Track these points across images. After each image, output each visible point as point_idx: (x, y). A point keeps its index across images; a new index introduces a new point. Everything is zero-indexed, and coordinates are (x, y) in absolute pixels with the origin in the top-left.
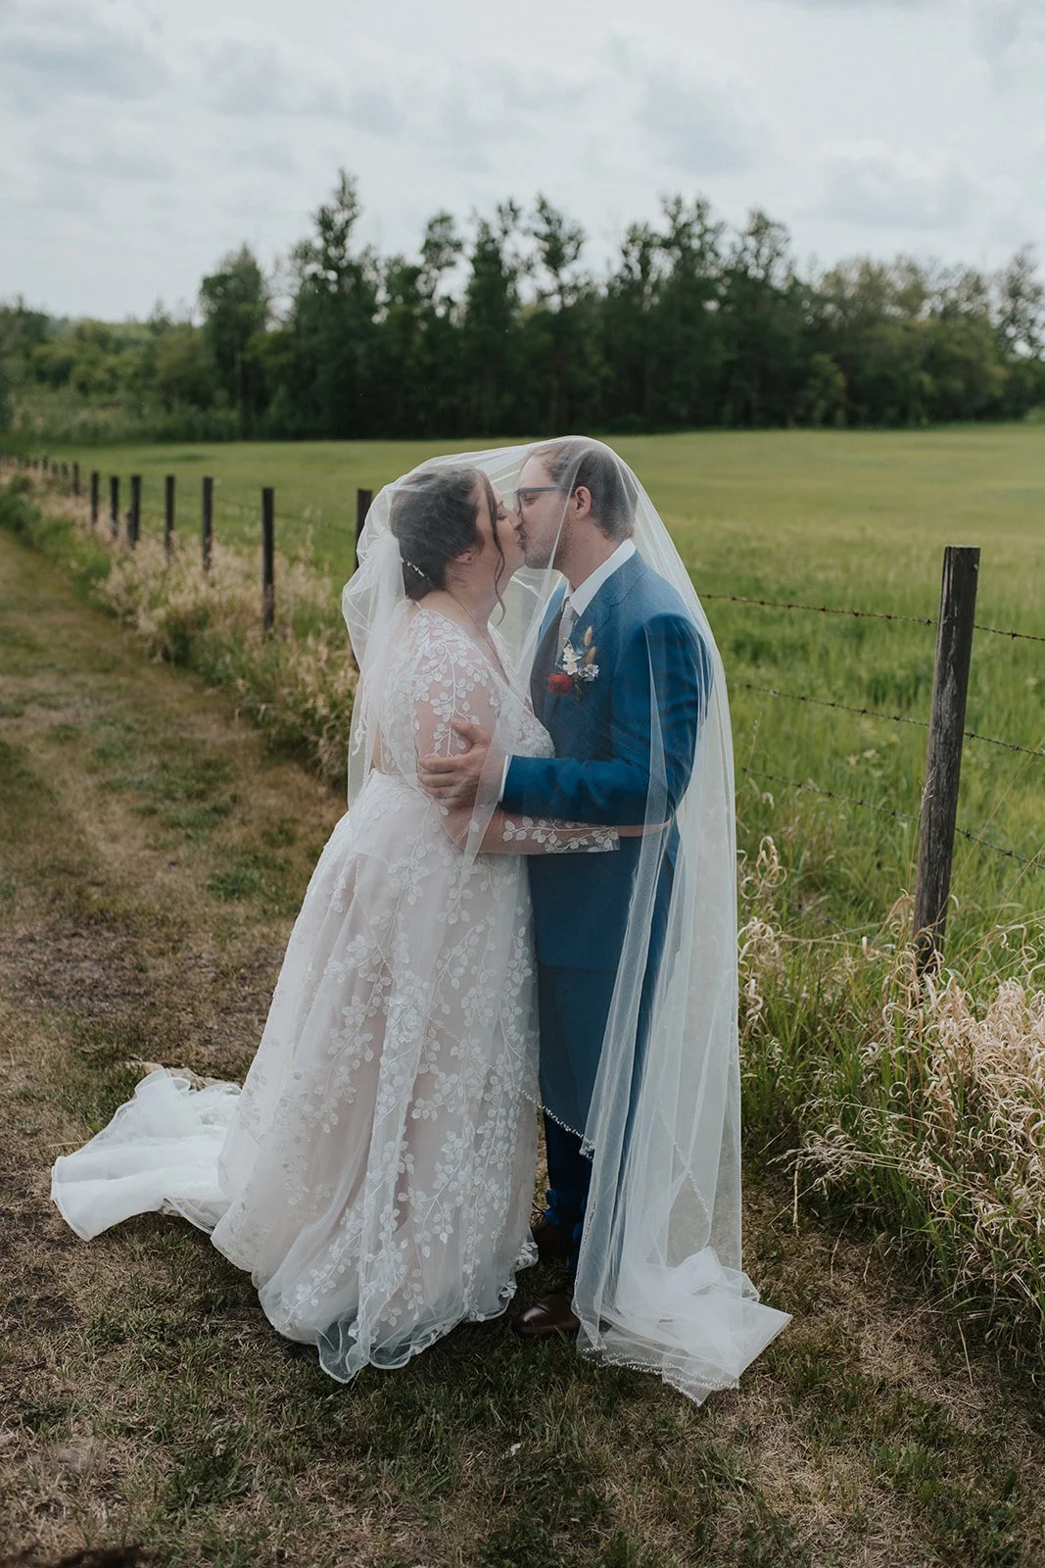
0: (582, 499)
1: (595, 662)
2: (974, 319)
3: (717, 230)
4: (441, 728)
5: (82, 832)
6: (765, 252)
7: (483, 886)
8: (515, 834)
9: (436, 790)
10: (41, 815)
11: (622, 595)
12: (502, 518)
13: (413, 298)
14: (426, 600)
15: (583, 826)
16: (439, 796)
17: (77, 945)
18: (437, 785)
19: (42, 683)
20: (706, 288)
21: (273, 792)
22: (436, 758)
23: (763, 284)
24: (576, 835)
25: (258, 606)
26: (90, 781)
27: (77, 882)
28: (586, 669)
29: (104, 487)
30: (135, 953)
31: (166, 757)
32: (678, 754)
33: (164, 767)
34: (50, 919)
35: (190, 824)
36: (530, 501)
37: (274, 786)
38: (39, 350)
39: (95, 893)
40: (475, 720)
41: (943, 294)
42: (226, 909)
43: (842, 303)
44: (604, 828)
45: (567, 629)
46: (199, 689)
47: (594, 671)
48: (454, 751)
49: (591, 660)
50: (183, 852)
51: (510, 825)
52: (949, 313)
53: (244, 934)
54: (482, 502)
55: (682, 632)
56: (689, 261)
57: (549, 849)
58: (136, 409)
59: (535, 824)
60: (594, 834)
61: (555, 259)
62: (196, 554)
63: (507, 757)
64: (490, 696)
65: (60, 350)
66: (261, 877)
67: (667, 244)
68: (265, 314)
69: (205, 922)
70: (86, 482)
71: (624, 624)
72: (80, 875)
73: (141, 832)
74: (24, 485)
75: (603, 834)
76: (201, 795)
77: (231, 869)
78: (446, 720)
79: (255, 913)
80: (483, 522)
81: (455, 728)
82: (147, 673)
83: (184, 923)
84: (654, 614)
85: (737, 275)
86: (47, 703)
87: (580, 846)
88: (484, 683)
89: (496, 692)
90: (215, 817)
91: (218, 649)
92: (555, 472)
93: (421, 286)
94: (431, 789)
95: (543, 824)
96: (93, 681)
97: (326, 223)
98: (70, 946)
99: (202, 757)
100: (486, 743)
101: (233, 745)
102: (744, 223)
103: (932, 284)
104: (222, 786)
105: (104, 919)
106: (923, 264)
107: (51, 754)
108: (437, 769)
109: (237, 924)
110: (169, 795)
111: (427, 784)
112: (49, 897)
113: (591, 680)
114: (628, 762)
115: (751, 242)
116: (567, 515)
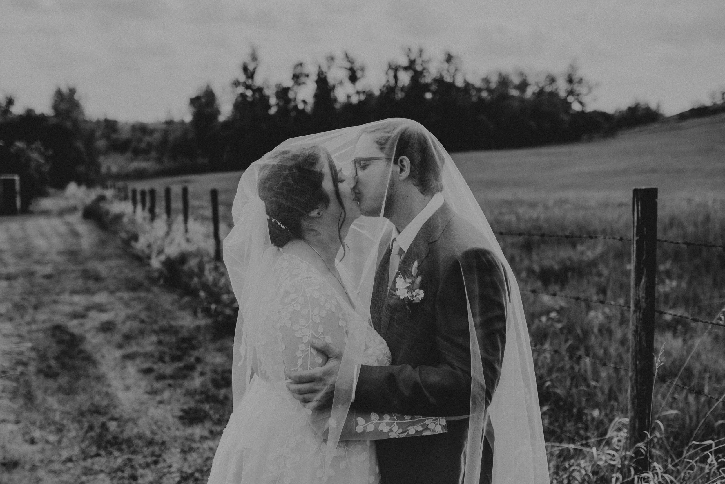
0: (403, 166)
1: (421, 288)
2: (553, 95)
3: (428, 61)
4: (302, 347)
5: (109, 386)
6: (452, 70)
7: (342, 465)
8: (365, 427)
9: (301, 397)
10: (88, 376)
11: (437, 235)
12: (342, 181)
13: (288, 101)
14: (288, 247)
15: (418, 418)
16: (306, 401)
17: (97, 463)
18: (301, 392)
19: (101, 298)
20: (426, 87)
21: (219, 354)
22: (301, 372)
23: (452, 85)
24: (413, 424)
25: (212, 251)
26: (118, 353)
27: (103, 419)
28: (414, 294)
29: (139, 197)
30: (132, 467)
31: (162, 337)
32: (491, 358)
33: (160, 342)
34: (83, 445)
35: (172, 377)
36: (364, 167)
37: (220, 350)
38: (114, 136)
39: (113, 426)
40: (329, 340)
41: (537, 83)
42: (189, 431)
43: (490, 91)
44: (435, 418)
45: (395, 262)
46: (182, 296)
47: (421, 295)
48: (313, 365)
49: (418, 286)
50: (166, 395)
51: (361, 420)
52: (541, 92)
53: (198, 448)
54: (326, 170)
55: (488, 261)
56: (417, 75)
57: (392, 435)
58: (159, 160)
59: (381, 418)
60: (427, 422)
61: (353, 78)
62: (181, 226)
63: (356, 366)
64: (338, 318)
65: (125, 135)
66: (211, 408)
67: (406, 69)
68: (217, 112)
69: (176, 441)
70: (130, 194)
71: (443, 256)
72: (106, 414)
73: (143, 383)
74: (102, 198)
75: (434, 421)
76: (178, 359)
77: (192, 404)
78: (305, 340)
79: (206, 433)
80: (327, 185)
81: (313, 347)
82: (156, 289)
83: (163, 443)
84: (464, 249)
85: (439, 81)
86: (100, 308)
87: (417, 431)
88: (334, 310)
89: (344, 315)
90: (186, 372)
91: (191, 274)
92: (381, 144)
93: (291, 95)
94: (297, 396)
95: (387, 418)
96: (126, 295)
97: (245, 69)
98: (93, 464)
99: (180, 336)
100: (338, 357)
101: (198, 328)
102: (442, 57)
103: (531, 79)
104: (191, 352)
105: (116, 444)
106: (526, 71)
107: (100, 338)
108: (300, 381)
109: (194, 441)
110: (161, 359)
111: (294, 392)
112: (85, 430)
113: (417, 301)
114: (452, 366)
115: (446, 65)
116: (392, 177)
